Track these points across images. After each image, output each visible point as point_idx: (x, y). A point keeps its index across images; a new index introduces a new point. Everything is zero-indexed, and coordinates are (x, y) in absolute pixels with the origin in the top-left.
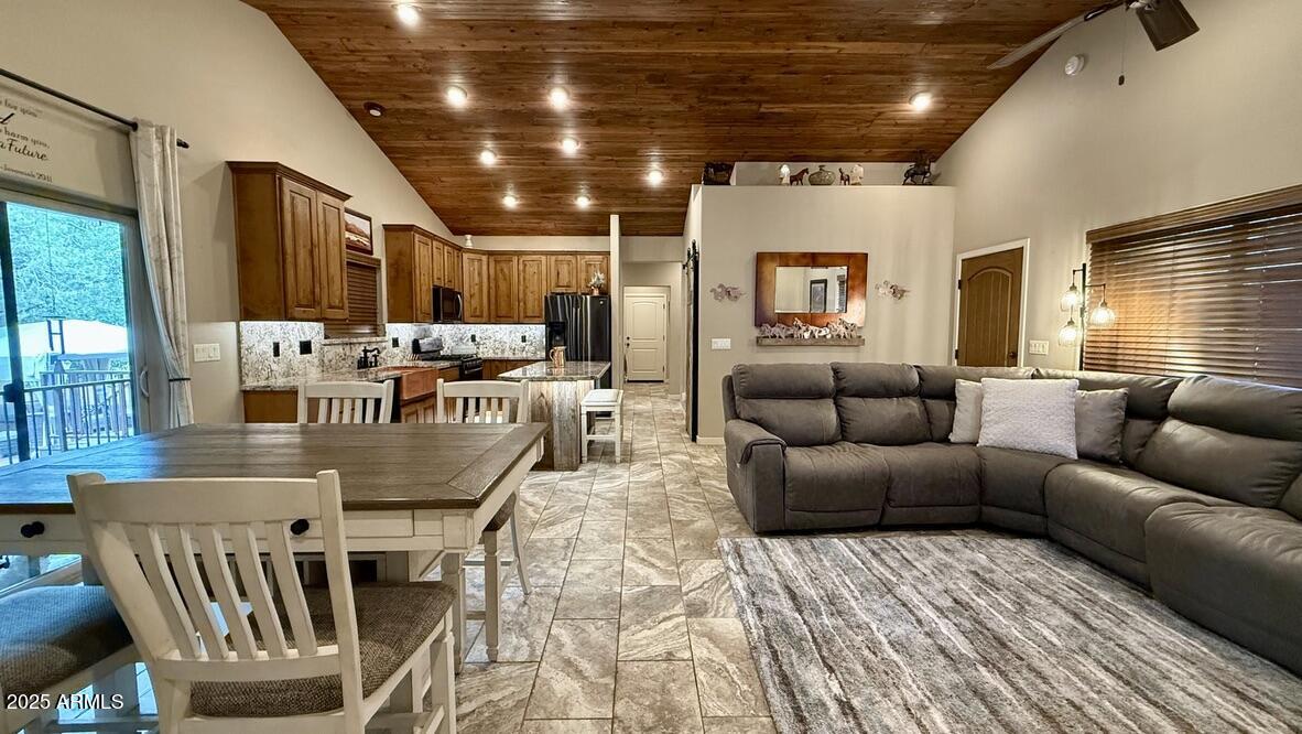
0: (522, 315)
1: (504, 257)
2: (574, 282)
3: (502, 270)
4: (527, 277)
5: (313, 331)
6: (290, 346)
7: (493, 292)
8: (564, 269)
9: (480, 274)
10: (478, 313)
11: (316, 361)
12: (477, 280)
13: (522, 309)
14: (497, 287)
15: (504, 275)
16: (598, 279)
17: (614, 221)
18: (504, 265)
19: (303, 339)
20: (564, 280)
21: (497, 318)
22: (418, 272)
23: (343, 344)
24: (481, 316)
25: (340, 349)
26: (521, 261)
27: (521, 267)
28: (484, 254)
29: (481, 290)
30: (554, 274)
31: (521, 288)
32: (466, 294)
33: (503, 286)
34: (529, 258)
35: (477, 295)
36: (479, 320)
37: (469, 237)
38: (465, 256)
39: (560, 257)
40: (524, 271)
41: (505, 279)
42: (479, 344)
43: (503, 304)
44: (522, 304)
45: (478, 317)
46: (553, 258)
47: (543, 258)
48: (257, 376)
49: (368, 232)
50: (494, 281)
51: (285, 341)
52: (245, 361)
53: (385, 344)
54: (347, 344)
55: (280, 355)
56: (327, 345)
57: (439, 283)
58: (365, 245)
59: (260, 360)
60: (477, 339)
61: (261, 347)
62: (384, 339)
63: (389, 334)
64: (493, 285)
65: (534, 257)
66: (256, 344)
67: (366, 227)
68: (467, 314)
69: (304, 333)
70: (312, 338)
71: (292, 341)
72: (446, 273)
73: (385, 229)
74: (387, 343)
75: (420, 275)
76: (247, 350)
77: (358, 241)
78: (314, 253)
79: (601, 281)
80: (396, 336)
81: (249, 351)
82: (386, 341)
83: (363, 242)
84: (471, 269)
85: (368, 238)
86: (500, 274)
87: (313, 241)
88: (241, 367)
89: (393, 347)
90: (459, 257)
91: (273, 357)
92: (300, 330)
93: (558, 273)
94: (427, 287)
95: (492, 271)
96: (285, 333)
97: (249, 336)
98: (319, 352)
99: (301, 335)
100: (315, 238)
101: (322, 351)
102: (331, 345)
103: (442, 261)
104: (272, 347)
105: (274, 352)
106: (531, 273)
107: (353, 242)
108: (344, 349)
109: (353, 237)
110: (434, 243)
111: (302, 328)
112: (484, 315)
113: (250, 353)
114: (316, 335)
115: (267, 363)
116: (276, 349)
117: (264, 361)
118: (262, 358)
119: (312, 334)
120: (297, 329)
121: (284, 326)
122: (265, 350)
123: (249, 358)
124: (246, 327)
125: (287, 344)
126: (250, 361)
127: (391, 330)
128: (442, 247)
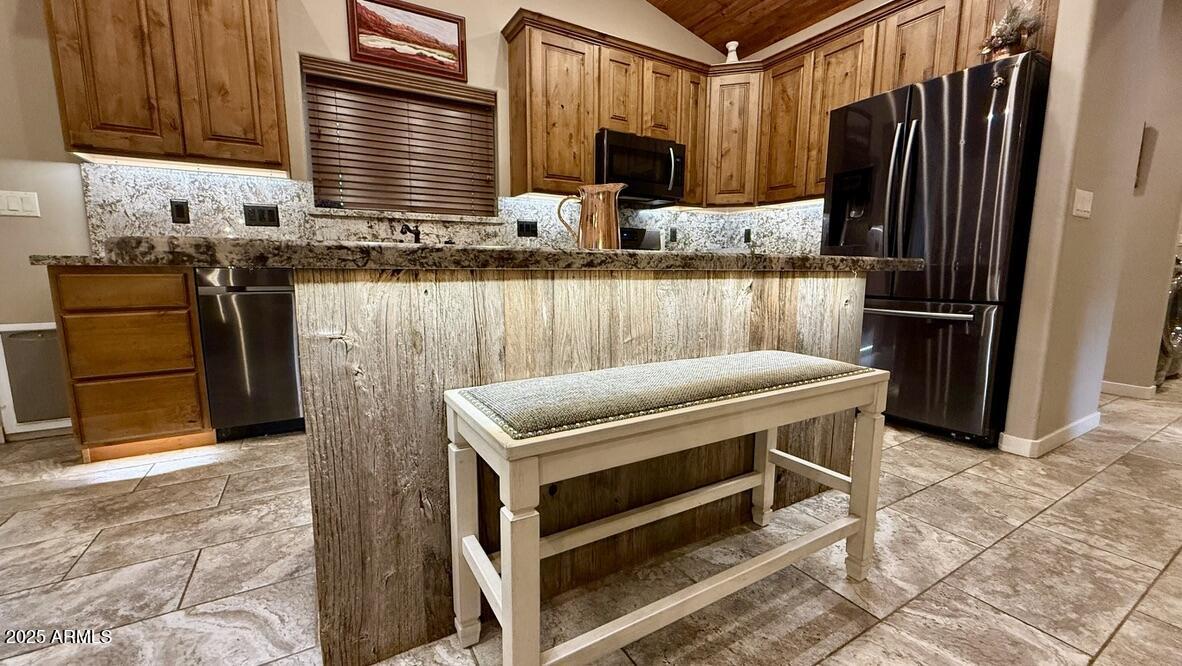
0: (811, 177)
1: (790, 63)
3: (784, 91)
5: (289, 195)
6: (218, 210)
7: (765, 142)
8: (920, 37)
9: (743, 112)
10: (734, 185)
12: (736, 123)
13: (813, 165)
14: (774, 128)
18: (788, 80)
19: (254, 201)
20: (917, 68)
23: (371, 219)
24: (741, 190)
26: (821, 60)
27: (819, 73)
28: (753, 71)
29: (743, 140)
32: (714, 152)
33: (783, 128)
34: (836, 44)
35: (735, 152)
36: (734, 198)
37: (732, 45)
38: (716, 82)
40: (825, 80)
41: (788, 109)
43: (781, 166)
44: (814, 153)
45: (733, 193)
46: (893, 21)
47: (868, 32)
49: (454, 41)
50: (770, 117)
51: (204, 201)
52: (99, 223)
53: (490, 229)
54: (380, 220)
55: (192, 222)
56: (322, 216)
57: (617, 127)
58: (441, 63)
59: (137, 223)
60: (752, 236)
61: (139, 204)
62: (494, 220)
63: (510, 213)
64: (766, 129)
65: (847, 39)
66: (125, 200)
67: (448, 34)
68: (712, 188)
69: (255, 194)
70: (281, 203)
71: (224, 203)
72: (649, 108)
73: (506, 38)
74: (497, 228)
75: (548, 103)
76: (101, 206)
77: (420, 55)
78: (156, 38)
79: (1022, 16)
80: (528, 218)
81: (109, 209)
82: (494, 224)
83: (435, 56)
84: (727, 103)
85: (453, 52)
86: (781, 101)
87: (150, 13)
88: (89, 231)
89: (519, 235)
90: (696, 84)
91: (170, 223)
92: (246, 187)
93: (903, 56)
94: (572, 130)
95: (768, 100)
96: (203, 189)
97: (107, 187)
98: (300, 226)
99: (250, 195)
100: (158, 10)
101: (308, 226)
102: (332, 217)
103: (633, 88)
104: (169, 208)
105: (172, 215)
106: (839, 79)
107: (404, 56)
108: (371, 227)
109: (404, 48)
110: (607, 52)
111: (251, 185)
112: (747, 190)
113: (111, 212)
114: (293, 200)
115: (155, 230)
116: (180, 212)
117: (147, 226)
118: (142, 222)
119: (282, 198)
120: (238, 185)
121: (200, 179)
122: (149, 211)
123: (109, 220)
124: (96, 172)
125: (210, 206)
126: (110, 223)
127: (514, 207)
128: (634, 61)
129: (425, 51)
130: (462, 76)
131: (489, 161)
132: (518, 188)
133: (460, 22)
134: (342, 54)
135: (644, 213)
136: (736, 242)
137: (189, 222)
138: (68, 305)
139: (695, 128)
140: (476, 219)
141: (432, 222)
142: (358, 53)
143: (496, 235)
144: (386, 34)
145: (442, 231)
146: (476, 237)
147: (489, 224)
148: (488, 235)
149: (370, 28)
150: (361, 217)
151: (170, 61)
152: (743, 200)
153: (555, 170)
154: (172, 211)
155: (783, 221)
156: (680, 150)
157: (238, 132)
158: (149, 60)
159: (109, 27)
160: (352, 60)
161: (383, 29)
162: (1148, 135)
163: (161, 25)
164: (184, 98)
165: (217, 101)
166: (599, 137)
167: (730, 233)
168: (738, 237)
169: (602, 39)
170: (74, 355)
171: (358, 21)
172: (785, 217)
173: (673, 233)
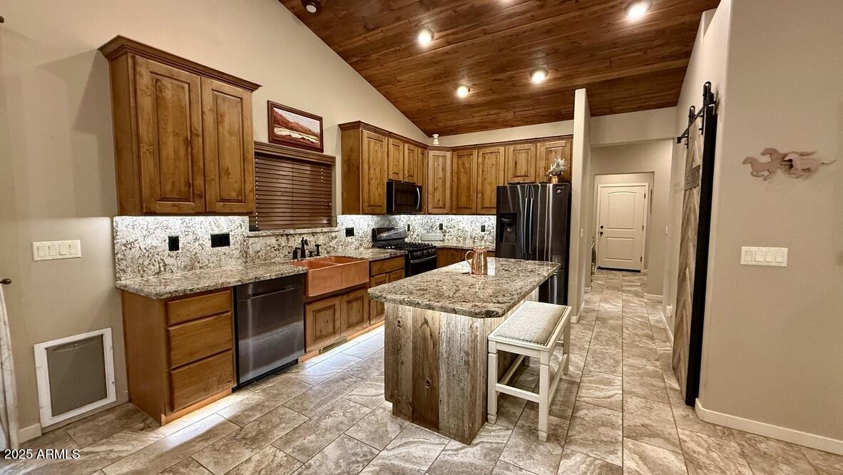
0: (479, 206)
1: (466, 152)
2: (532, 171)
3: (463, 164)
4: (486, 169)
5: (234, 225)
6: (196, 240)
7: (455, 186)
8: (522, 158)
9: (444, 169)
10: (441, 205)
11: (236, 253)
12: (441, 174)
13: (479, 200)
14: (459, 179)
15: (465, 169)
16: (558, 165)
17: (580, 97)
18: (465, 160)
19: (217, 232)
20: (522, 169)
21: (458, 209)
22: (366, 166)
23: (278, 235)
24: (444, 207)
25: (273, 241)
26: (481, 154)
27: (480, 160)
28: (448, 151)
29: (444, 184)
30: (511, 164)
31: (480, 180)
32: (431, 188)
33: (464, 179)
34: (488, 150)
35: (440, 189)
36: (442, 211)
37: (436, 136)
38: (431, 153)
39: (518, 147)
40: (483, 163)
41: (466, 173)
42: (445, 232)
43: (463, 198)
44: (480, 195)
45: (440, 208)
46: (512, 148)
47: (502, 149)
48: (141, 270)
49: (317, 131)
50: (456, 174)
51: (188, 235)
52: (122, 257)
53: (334, 234)
54: (282, 235)
55: (180, 249)
56: (253, 237)
57: (395, 178)
58: (312, 142)
59: (147, 254)
60: (444, 227)
61: (149, 241)
62: (336, 229)
63: (342, 224)
64: (455, 180)
65: (493, 149)
66: (140, 239)
67: (314, 126)
68: (430, 206)
69: (218, 227)
70: (231, 231)
71: (200, 234)
72: (406, 168)
73: (341, 128)
74: (337, 233)
75: (369, 169)
76: (125, 245)
77: (303, 138)
78: (195, 142)
79: (562, 167)
80: (350, 226)
81: (129, 246)
82: (335, 232)
83: (310, 139)
84: (436, 164)
85: (317, 136)
86: (462, 168)
87: (193, 129)
88: (114, 263)
89: (347, 236)
90: (423, 154)
91: (167, 251)
92: (213, 223)
93: (516, 163)
94: (378, 181)
95: (455, 166)
96: (188, 227)
97: (129, 232)
98: (241, 244)
99: (215, 228)
100: (198, 128)
101: (245, 243)
102: (259, 237)
103: (401, 158)
104: (167, 241)
105: (169, 246)
106: (490, 165)
107: (295, 139)
108: (277, 240)
109: (295, 135)
110: (391, 140)
111: (216, 221)
112: (446, 207)
113: (130, 248)
114: (237, 228)
115: (158, 258)
116: (174, 243)
117: (153, 256)
118: (150, 253)
119: (232, 228)
120: (208, 223)
121: (187, 221)
122: (155, 245)
123: (129, 254)
124: (124, 222)
125: (191, 237)
126: (130, 256)
127: (345, 221)
128: (401, 145)
129: (305, 136)
130: (322, 150)
132: (346, 211)
133: (320, 119)
134: (264, 138)
135: (398, 217)
136: (434, 229)
137: (178, 249)
139: (423, 176)
140: (326, 229)
142: (273, 138)
143: (336, 237)
144: (287, 127)
146: (328, 239)
148: (333, 238)
149: (279, 124)
150: (273, 235)
151: (202, 156)
152: (445, 212)
153: (372, 203)
154: (169, 243)
155: (460, 221)
156: (421, 188)
158: (190, 157)
159: (171, 138)
160: (269, 142)
161: (286, 125)
163: (198, 135)
164: (207, 178)
165: (224, 179)
166: (390, 184)
167: (430, 224)
168: (436, 227)
169: (390, 135)
171: (274, 121)
172: (462, 220)
173: (409, 226)
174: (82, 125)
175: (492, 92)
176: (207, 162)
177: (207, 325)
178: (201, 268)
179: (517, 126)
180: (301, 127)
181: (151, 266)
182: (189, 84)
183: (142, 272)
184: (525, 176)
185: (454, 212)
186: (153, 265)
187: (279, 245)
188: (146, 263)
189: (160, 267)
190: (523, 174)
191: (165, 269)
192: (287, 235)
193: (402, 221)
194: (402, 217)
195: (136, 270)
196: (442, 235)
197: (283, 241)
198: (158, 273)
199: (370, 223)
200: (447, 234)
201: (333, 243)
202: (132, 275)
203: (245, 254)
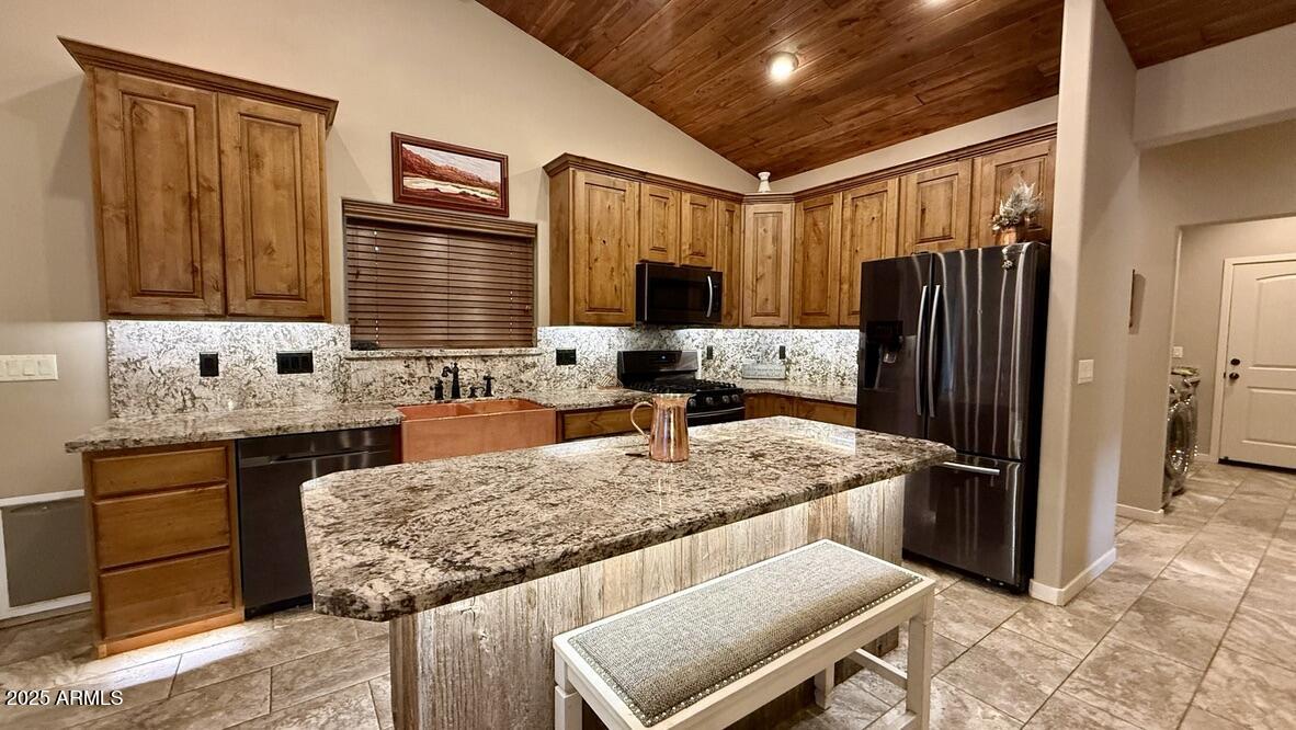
0: (844, 309)
1: (820, 200)
2: (960, 224)
3: (815, 224)
4: (858, 231)
5: (324, 339)
6: (250, 360)
7: (799, 271)
8: (938, 197)
9: (777, 239)
10: (770, 308)
11: (326, 385)
12: (770, 249)
13: (845, 298)
14: (806, 257)
15: (818, 234)
16: (1019, 201)
18: (819, 214)
19: (288, 349)
20: (937, 222)
21: (804, 316)
22: (582, 237)
23: (408, 358)
24: (776, 314)
25: (399, 367)
26: (849, 200)
27: (848, 213)
28: (786, 201)
29: (777, 266)
30: (913, 214)
31: (846, 254)
32: (749, 276)
33: (816, 255)
34: (863, 190)
35: (769, 278)
36: (770, 321)
37: (765, 175)
38: (751, 210)
39: (929, 172)
40: (853, 220)
41: (819, 242)
42: (789, 362)
43: (814, 294)
44: (845, 287)
45: (769, 315)
46: (914, 177)
47: (892, 183)
48: (153, 403)
49: (496, 179)
50: (802, 247)
51: (234, 352)
52: (121, 382)
53: (529, 360)
54: (417, 359)
55: (220, 374)
56: (357, 359)
57: (657, 257)
58: (484, 200)
59: (163, 379)
60: (787, 354)
61: (166, 360)
62: (533, 351)
63: (548, 343)
64: (799, 257)
65: (873, 187)
66: (151, 357)
67: (491, 173)
68: (748, 310)
69: (290, 341)
70: (316, 348)
71: (257, 352)
72: (686, 238)
73: (548, 173)
74: (536, 358)
75: (591, 240)
76: (126, 365)
77: (463, 194)
78: (205, 202)
79: (1025, 205)
80: (566, 347)
81: (133, 366)
82: (533, 355)
83: (478, 194)
84: (761, 230)
85: (495, 189)
86: (813, 234)
87: (201, 180)
88: (109, 391)
89: (558, 364)
90: (731, 212)
91: (198, 377)
92: (281, 334)
93: (923, 211)
94: (614, 264)
95: (800, 230)
96: (235, 340)
97: (133, 345)
98: (335, 370)
99: (284, 342)
100: (207, 175)
101: (343, 370)
102: (368, 359)
103: (672, 220)
104: (198, 361)
105: (201, 368)
106: (866, 222)
107: (448, 196)
108: (408, 366)
109: (447, 188)
110: (647, 188)
111: (286, 332)
112: (782, 313)
113: (135, 370)
114: (328, 344)
115: (181, 386)
116: (209, 365)
117: (173, 382)
118: (168, 378)
119: (318, 343)
120: (272, 333)
121: (233, 330)
122: (176, 366)
123: (131, 377)
124: (124, 330)
125: (241, 356)
126: (134, 382)
127: (553, 337)
128: (672, 195)
129: (469, 190)
130: (504, 211)
131: (528, 292)
132: (560, 318)
133: (502, 160)
134: (386, 197)
135: (682, 333)
136: (770, 357)
137: (217, 375)
138: (101, 491)
139: (730, 254)
140: (516, 351)
141: (470, 357)
142: (402, 194)
143: (534, 365)
144: (431, 176)
145: (480, 366)
146: (514, 368)
147: (528, 355)
148: (526, 367)
149: (414, 171)
150: (398, 358)
151: (218, 223)
152: (778, 323)
153: (596, 304)
154: (201, 364)
155: (817, 342)
156: (718, 277)
157: (282, 288)
158: (195, 225)
159: (159, 195)
160: (394, 202)
161: (429, 171)
162: (1137, 281)
163: (210, 189)
164: (229, 260)
165: (262, 260)
166: (640, 269)
167: (765, 348)
168: (773, 353)
169: (642, 176)
170: (102, 543)
171: (403, 165)
172: (819, 339)
173: (710, 351)
174: (58, 186)
175: (848, 54)
176: (228, 233)
177: (174, 502)
178: (258, 405)
179: (936, 130)
180: (460, 174)
181: (169, 399)
182: (194, 107)
183: (153, 408)
184: (944, 238)
185: (797, 323)
186: (173, 397)
187: (411, 375)
188: (161, 393)
189: (184, 401)
190: (939, 233)
191: (194, 404)
192: (428, 358)
193: (691, 340)
194: (693, 332)
195: (144, 404)
196: (784, 368)
197: (419, 368)
198: (181, 410)
199: (615, 341)
200: (793, 367)
201: (528, 376)
202: (137, 411)
203: (342, 387)
